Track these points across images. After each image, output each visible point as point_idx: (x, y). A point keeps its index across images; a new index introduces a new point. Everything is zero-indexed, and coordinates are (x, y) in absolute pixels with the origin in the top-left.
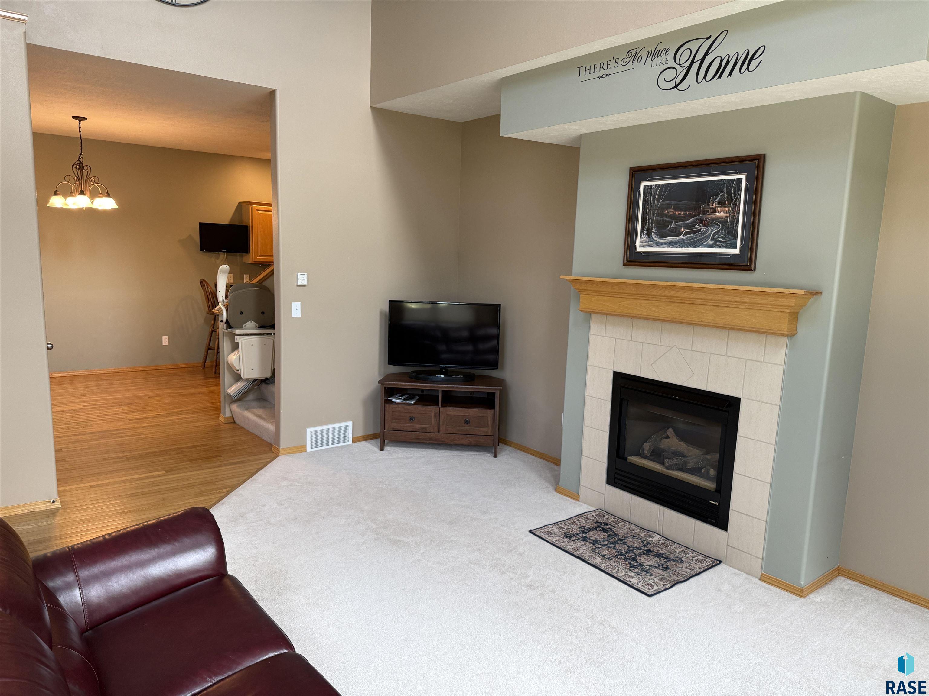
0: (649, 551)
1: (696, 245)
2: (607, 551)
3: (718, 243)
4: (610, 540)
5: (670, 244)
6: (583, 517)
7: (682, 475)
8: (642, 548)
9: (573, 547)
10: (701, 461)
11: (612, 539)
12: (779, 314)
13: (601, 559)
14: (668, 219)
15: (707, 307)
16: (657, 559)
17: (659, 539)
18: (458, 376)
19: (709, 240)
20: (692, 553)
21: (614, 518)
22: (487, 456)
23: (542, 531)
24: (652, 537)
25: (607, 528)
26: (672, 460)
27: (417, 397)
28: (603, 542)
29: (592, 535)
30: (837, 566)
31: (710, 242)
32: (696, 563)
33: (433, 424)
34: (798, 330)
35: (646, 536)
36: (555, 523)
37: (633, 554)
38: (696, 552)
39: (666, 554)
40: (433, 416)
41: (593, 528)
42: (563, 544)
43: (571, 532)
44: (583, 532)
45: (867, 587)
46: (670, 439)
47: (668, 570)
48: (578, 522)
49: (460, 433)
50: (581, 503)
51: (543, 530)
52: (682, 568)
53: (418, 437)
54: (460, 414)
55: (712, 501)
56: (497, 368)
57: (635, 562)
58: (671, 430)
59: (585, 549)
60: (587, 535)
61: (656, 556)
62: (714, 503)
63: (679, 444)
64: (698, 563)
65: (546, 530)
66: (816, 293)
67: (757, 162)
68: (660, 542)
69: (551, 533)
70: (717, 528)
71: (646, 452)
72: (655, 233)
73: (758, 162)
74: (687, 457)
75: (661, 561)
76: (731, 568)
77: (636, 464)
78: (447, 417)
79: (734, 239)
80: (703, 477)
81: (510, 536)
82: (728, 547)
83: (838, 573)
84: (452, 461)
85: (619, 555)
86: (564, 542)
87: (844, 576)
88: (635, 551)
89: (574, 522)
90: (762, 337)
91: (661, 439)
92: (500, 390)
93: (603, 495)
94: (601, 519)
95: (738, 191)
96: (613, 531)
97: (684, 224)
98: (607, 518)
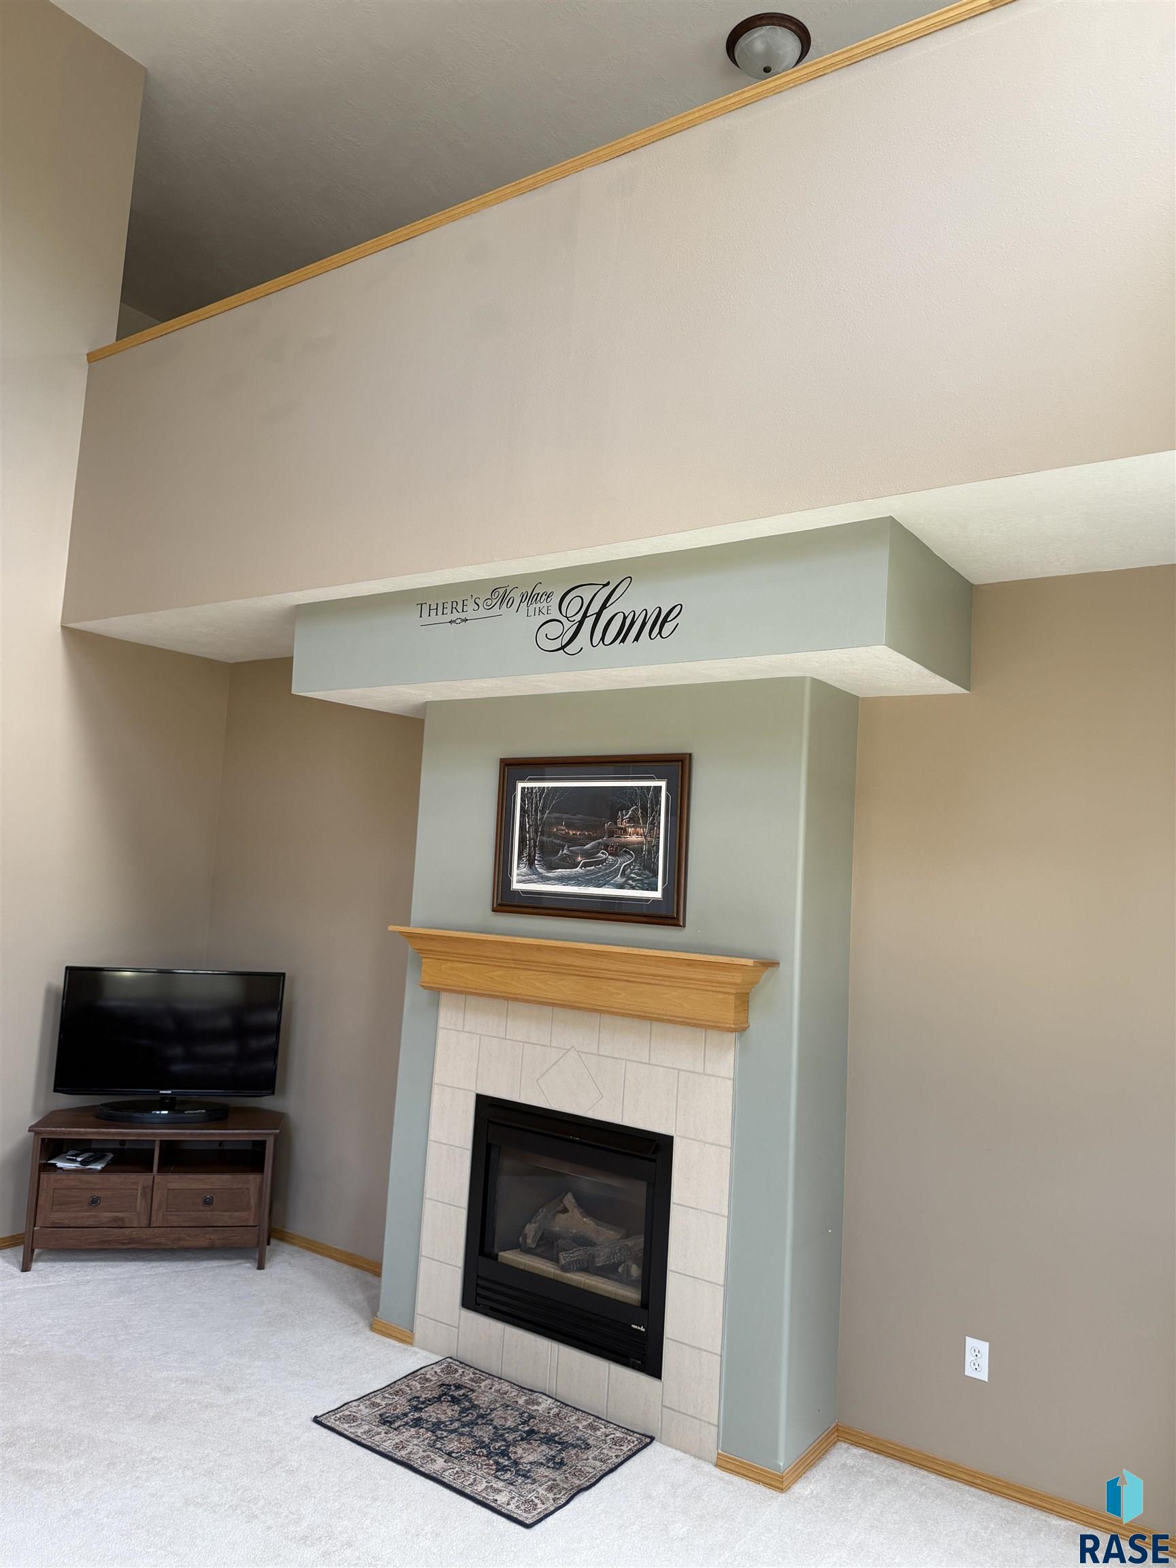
0: (531, 1432)
1: (600, 884)
2: (456, 1443)
3: (630, 882)
4: (464, 1419)
5: (562, 880)
6: (418, 1378)
7: (587, 1281)
8: (520, 1427)
9: (394, 1442)
10: (617, 1251)
11: (467, 1416)
12: (720, 996)
13: (445, 1462)
14: (558, 841)
15: (618, 983)
16: (544, 1447)
17: (550, 1407)
18: (196, 1112)
19: (619, 876)
20: (605, 1427)
21: (474, 1373)
22: (245, 1267)
23: (338, 1416)
24: (539, 1404)
25: (460, 1396)
26: (572, 1253)
27: (110, 1156)
28: (451, 1424)
29: (432, 1413)
30: (833, 1425)
31: (619, 879)
32: (611, 1447)
33: (138, 1210)
34: (750, 1021)
35: (527, 1402)
36: (364, 1397)
37: (503, 1443)
38: (612, 1423)
39: (561, 1436)
40: (139, 1194)
41: (434, 1398)
42: (377, 1438)
43: (394, 1410)
44: (416, 1409)
45: (881, 1458)
46: (570, 1213)
47: (564, 1467)
48: (408, 1389)
49: (193, 1224)
50: (417, 1349)
51: (341, 1414)
52: (587, 1459)
53: (105, 1239)
54: (193, 1186)
55: (636, 1325)
56: (273, 1093)
57: (506, 1458)
58: (569, 1196)
59: (414, 1443)
60: (423, 1415)
61: (543, 1440)
62: (639, 1328)
63: (583, 1221)
64: (614, 1447)
65: (347, 1413)
66: (770, 964)
67: (680, 764)
68: (552, 1412)
69: (354, 1419)
70: (644, 1374)
71: (529, 1241)
72: (539, 861)
73: (682, 764)
74: (593, 1244)
75: (552, 1450)
76: (669, 1449)
77: (514, 1264)
78: (168, 1193)
79: (652, 877)
80: (620, 1280)
81: (275, 1435)
82: (664, 1409)
83: (838, 1436)
84: (172, 1283)
85: (477, 1448)
86: (379, 1434)
87: (846, 1440)
88: (507, 1435)
89: (400, 1390)
90: (700, 1033)
91: (555, 1214)
92: (277, 1137)
93: (454, 1329)
94: (450, 1378)
95: (656, 806)
96: (471, 1399)
97: (581, 850)
98: (461, 1375)
